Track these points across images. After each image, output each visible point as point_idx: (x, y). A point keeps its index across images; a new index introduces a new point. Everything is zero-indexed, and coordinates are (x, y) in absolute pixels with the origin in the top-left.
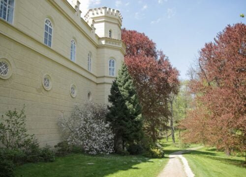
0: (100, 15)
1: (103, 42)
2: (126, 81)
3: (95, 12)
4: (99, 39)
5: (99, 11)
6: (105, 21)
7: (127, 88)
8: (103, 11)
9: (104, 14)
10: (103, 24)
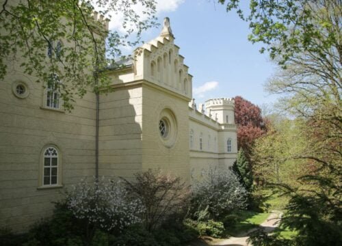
0: (219, 104)
1: (223, 128)
2: (243, 162)
3: (215, 102)
4: (220, 125)
5: (218, 101)
6: (223, 110)
7: (244, 168)
8: (222, 101)
9: (222, 104)
10: (222, 111)
